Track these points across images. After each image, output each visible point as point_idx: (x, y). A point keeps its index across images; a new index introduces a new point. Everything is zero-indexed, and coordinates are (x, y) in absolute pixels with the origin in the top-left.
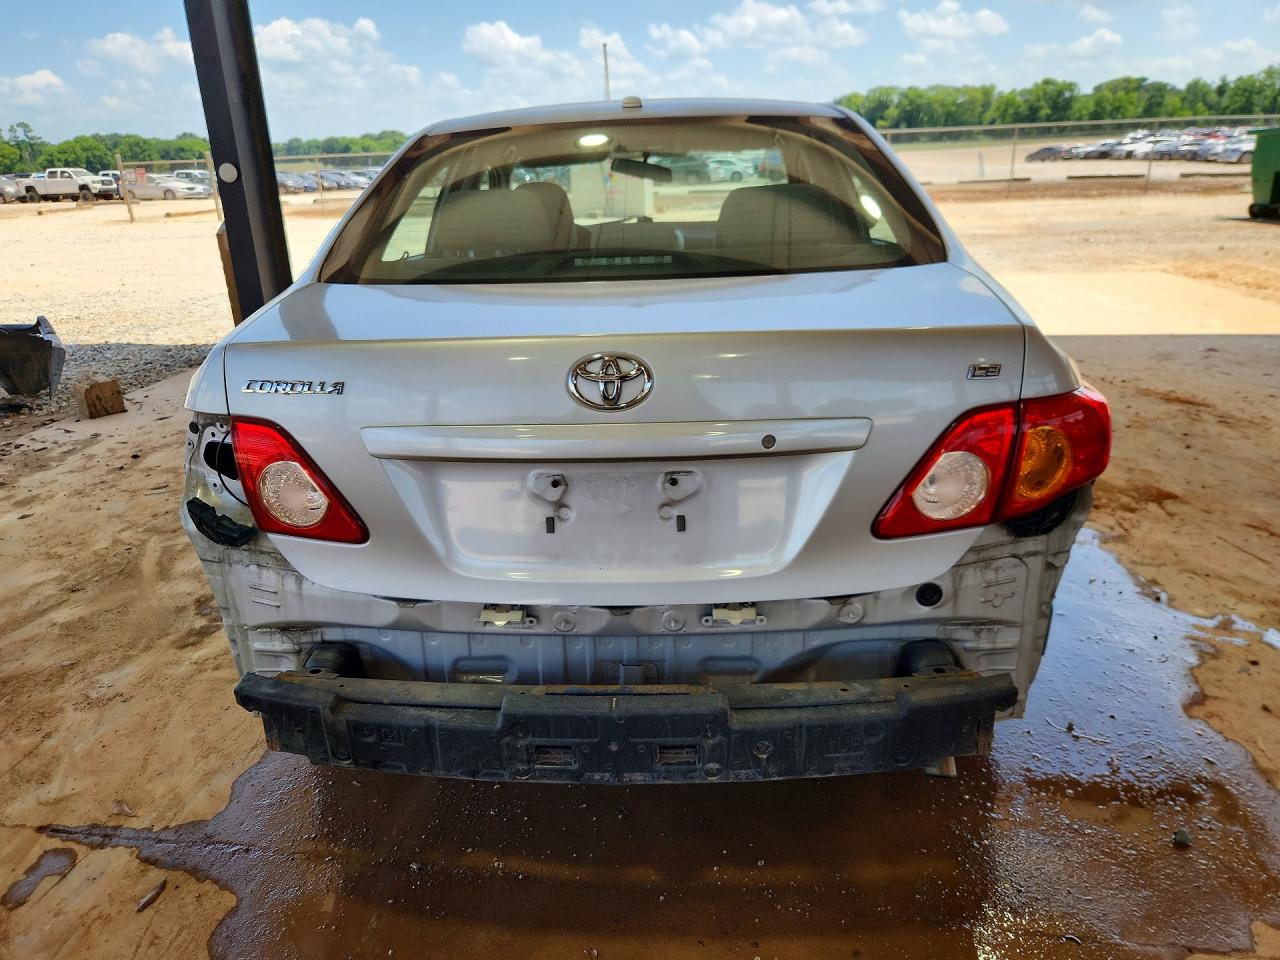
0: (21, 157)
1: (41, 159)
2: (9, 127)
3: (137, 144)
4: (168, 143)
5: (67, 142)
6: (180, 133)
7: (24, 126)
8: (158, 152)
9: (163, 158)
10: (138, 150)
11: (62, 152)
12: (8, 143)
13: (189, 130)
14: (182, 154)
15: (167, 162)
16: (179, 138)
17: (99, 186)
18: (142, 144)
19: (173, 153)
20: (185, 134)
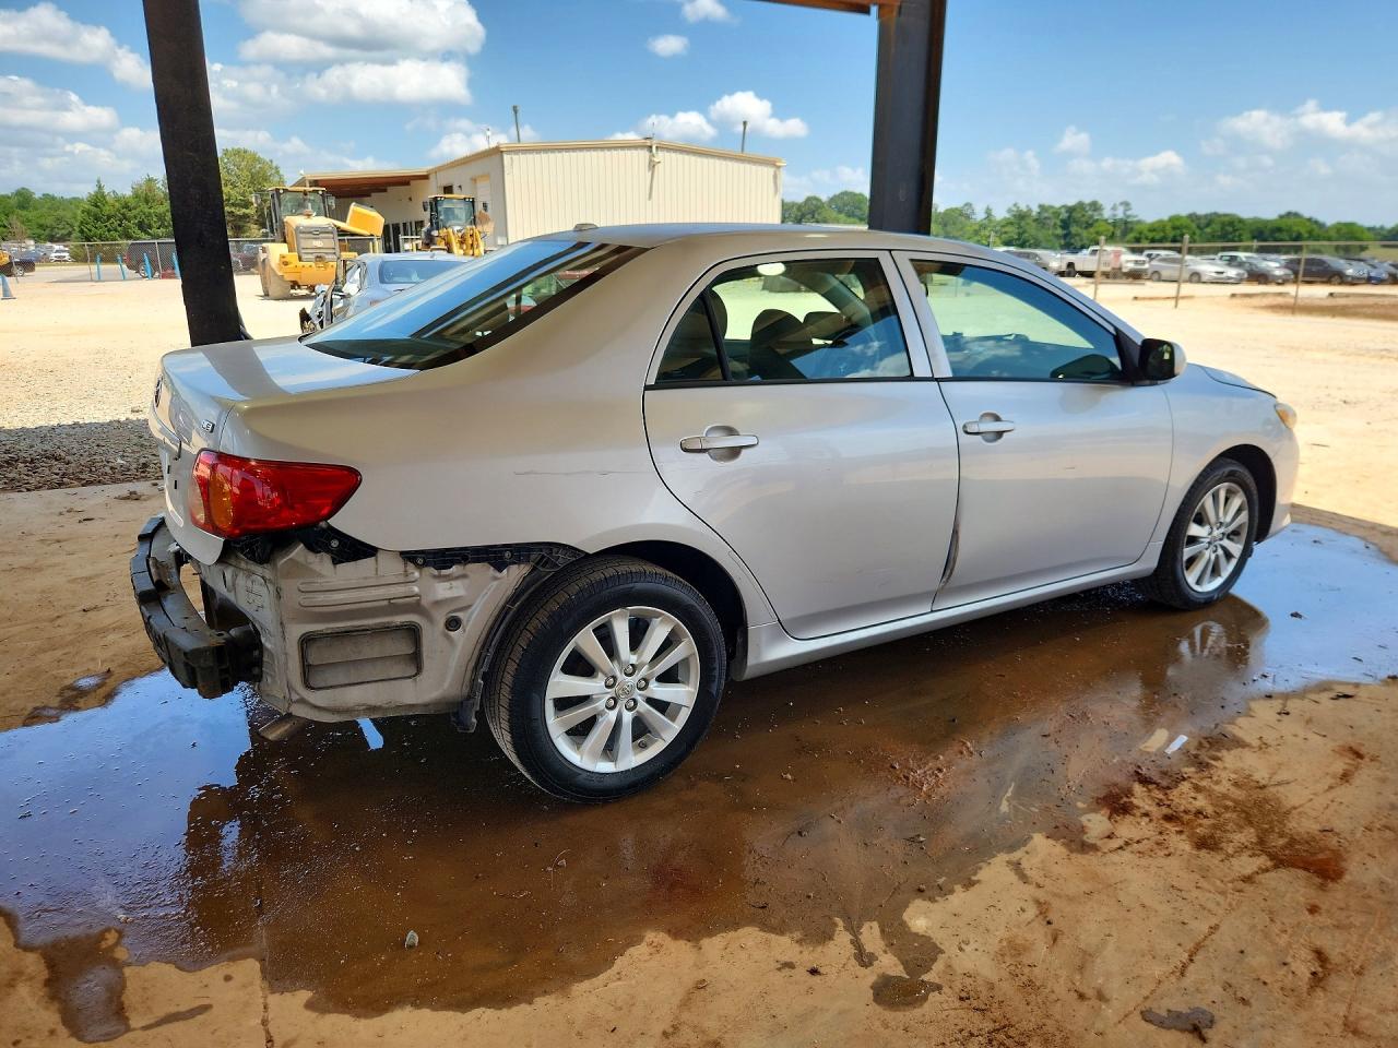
0: (1113, 233)
1: (1131, 236)
2: (1112, 205)
3: (1231, 223)
4: (1267, 222)
5: (1161, 221)
6: (1283, 212)
7: (1126, 204)
8: (1252, 232)
9: (1254, 238)
10: (1230, 229)
11: (1152, 229)
12: (1106, 220)
13: (1293, 209)
14: (1277, 235)
15: (1256, 244)
16: (1281, 217)
17: (1131, 266)
18: (1236, 224)
19: (1267, 233)
20: (1289, 214)
